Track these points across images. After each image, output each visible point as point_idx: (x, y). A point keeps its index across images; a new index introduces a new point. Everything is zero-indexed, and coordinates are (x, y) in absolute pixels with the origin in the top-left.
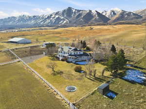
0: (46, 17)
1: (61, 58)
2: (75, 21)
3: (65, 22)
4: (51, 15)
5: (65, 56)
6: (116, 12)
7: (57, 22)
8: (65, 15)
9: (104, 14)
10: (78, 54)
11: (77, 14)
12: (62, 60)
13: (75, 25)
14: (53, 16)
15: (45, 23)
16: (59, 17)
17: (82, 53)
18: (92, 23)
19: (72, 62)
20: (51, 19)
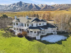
0: (8, 6)
1: (17, 33)
2: (24, 9)
3: (19, 9)
4: (11, 5)
5: (23, 30)
6: (43, 5)
7: (14, 9)
8: (19, 6)
9: (38, 6)
10: (42, 25)
11: (25, 5)
12: (20, 36)
13: (24, 11)
14: (12, 6)
15: (7, 9)
16: (15, 6)
17: (45, 24)
18: (33, 10)
19: (35, 38)
20: (11, 7)
